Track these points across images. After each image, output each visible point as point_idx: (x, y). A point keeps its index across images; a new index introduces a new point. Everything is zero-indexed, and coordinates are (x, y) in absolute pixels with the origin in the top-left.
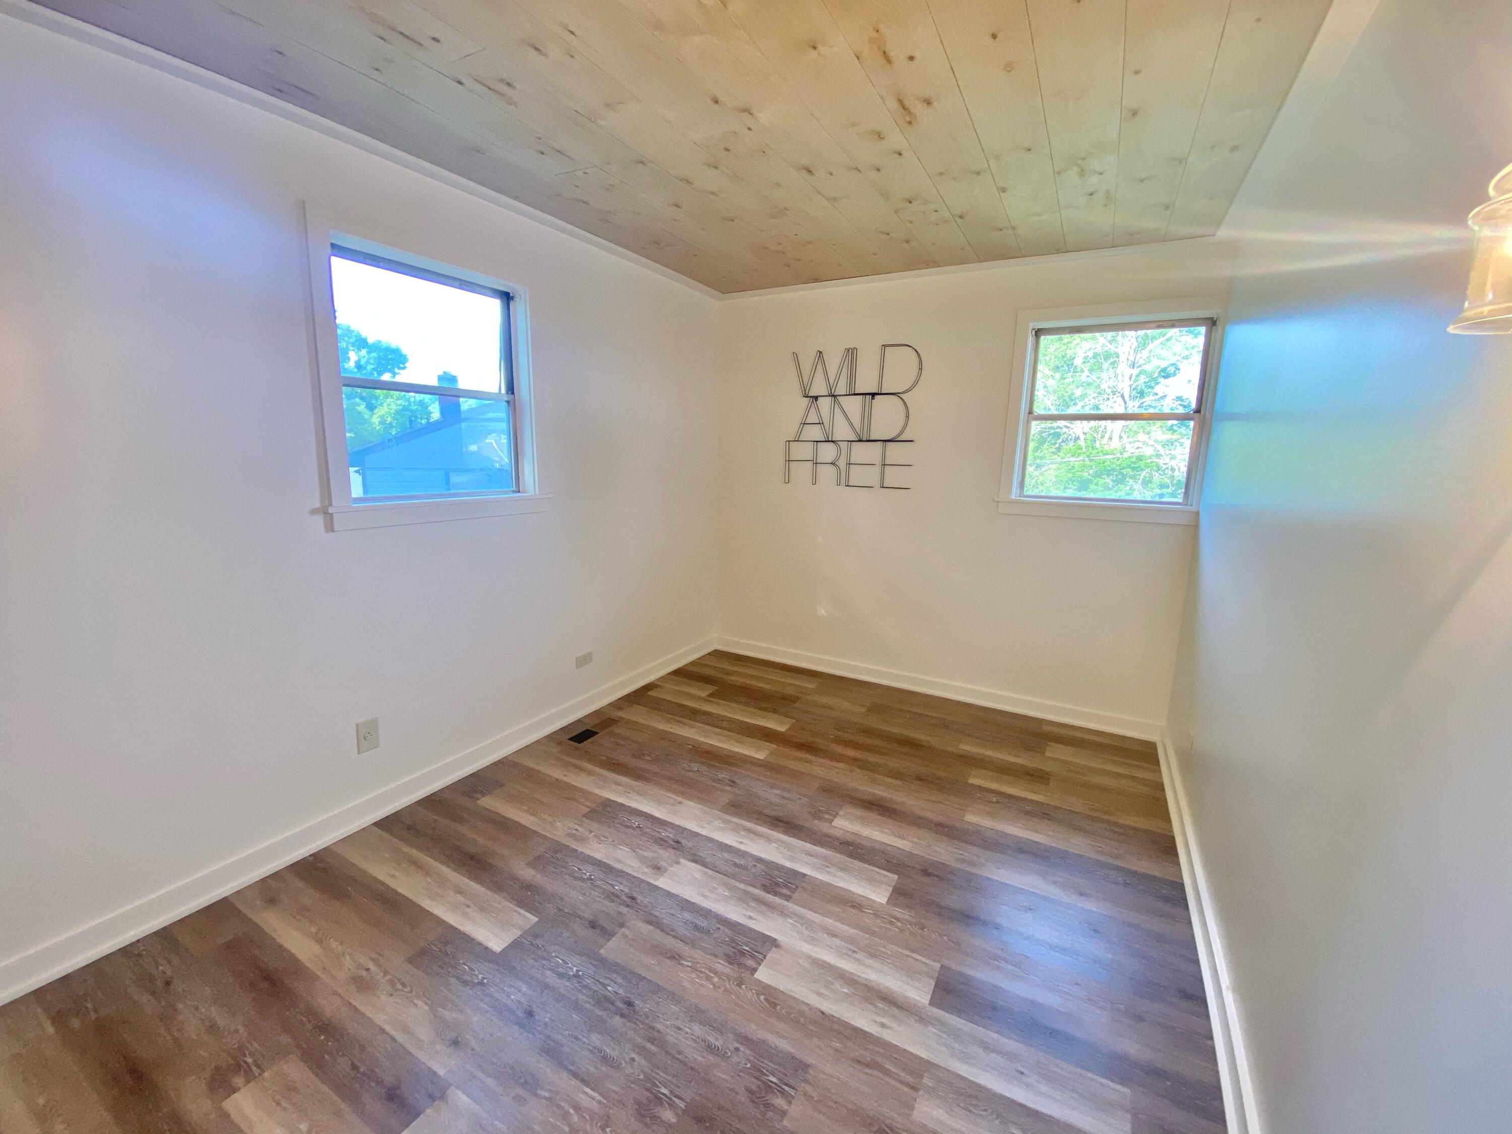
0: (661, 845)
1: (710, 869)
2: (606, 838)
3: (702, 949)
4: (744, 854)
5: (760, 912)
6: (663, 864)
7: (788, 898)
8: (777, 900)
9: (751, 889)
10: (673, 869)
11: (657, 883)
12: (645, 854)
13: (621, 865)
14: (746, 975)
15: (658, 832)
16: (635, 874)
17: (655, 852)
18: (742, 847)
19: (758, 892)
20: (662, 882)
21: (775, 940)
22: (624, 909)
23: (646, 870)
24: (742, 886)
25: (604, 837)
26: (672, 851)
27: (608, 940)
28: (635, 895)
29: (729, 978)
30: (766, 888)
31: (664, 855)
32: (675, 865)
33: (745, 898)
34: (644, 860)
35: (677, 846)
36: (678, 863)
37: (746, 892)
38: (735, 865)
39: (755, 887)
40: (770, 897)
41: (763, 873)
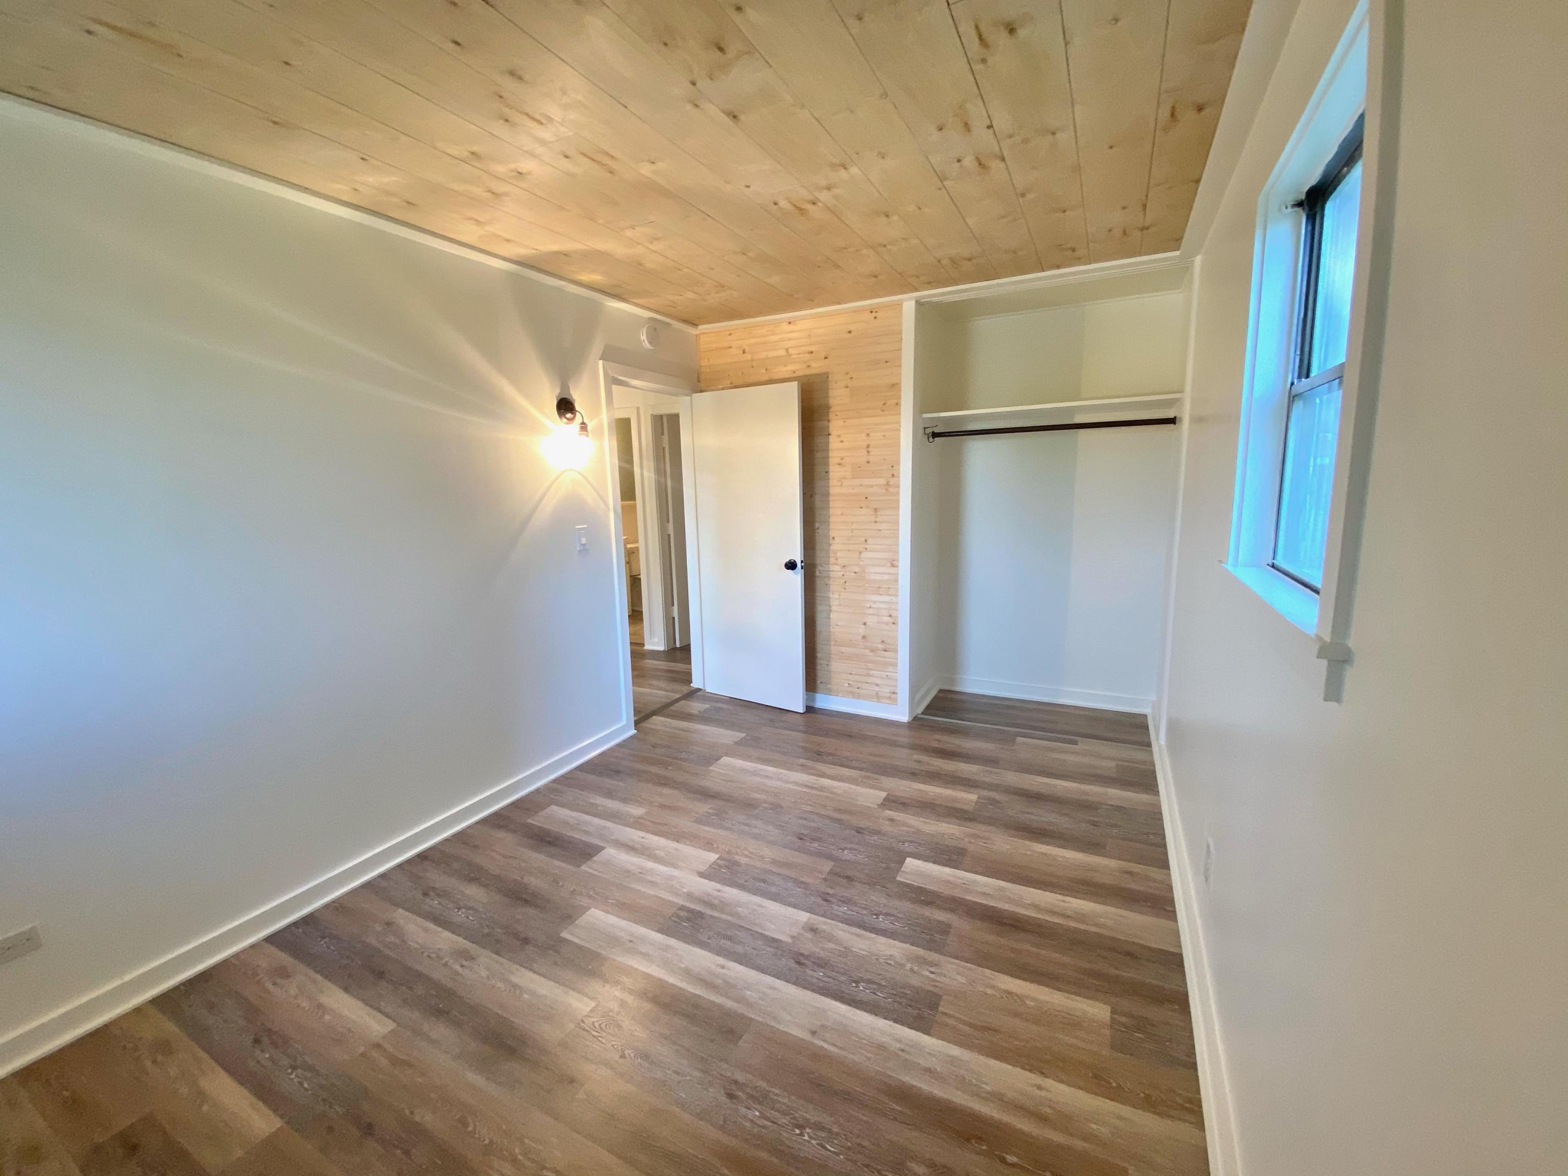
0: (818, 958)
1: (757, 932)
2: (886, 963)
3: (758, 868)
4: (720, 952)
5: (709, 895)
6: (809, 935)
7: (682, 908)
8: (692, 906)
9: (715, 914)
10: (797, 930)
11: (808, 915)
12: (833, 946)
13: (852, 931)
14: (726, 856)
15: (829, 977)
16: (833, 922)
17: (823, 949)
18: (721, 960)
19: (709, 912)
20: (804, 916)
21: (700, 877)
22: (831, 891)
23: (825, 927)
24: (724, 917)
25: (890, 964)
26: (802, 951)
27: (831, 869)
28: (825, 903)
29: (737, 854)
30: (700, 915)
31: (808, 946)
32: (795, 935)
33: (722, 906)
34: (831, 938)
35: (800, 959)
36: (792, 937)
37: (722, 911)
38: (730, 938)
39: (711, 916)
40: (698, 908)
41: (701, 930)
